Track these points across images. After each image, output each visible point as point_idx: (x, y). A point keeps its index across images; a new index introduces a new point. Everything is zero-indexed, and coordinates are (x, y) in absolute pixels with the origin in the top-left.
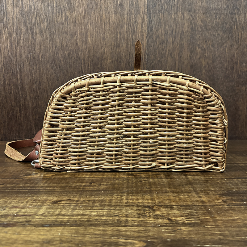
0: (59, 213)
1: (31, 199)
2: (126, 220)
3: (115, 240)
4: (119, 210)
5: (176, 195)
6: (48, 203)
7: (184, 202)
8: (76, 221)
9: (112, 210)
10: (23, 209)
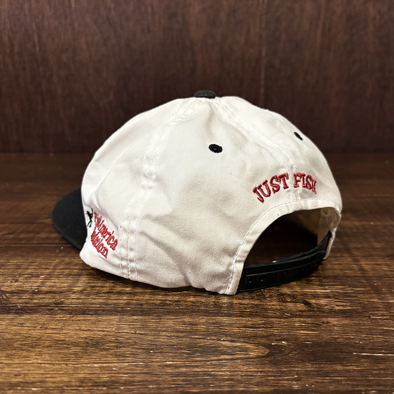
0: (111, 289)
1: (61, 262)
10: (49, 279)
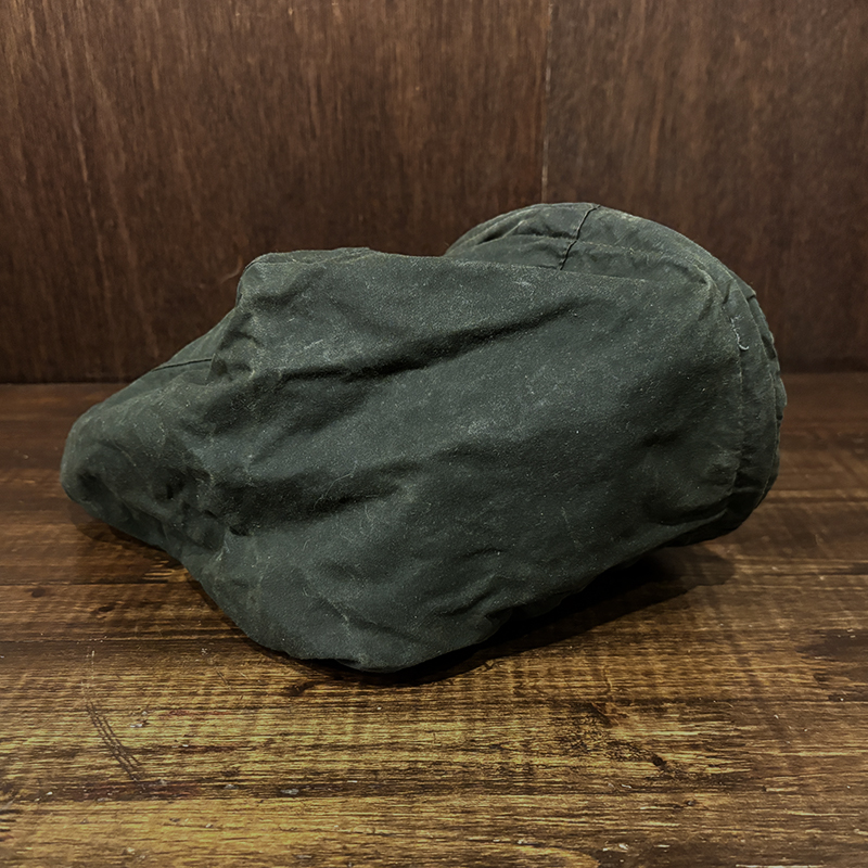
2: (528, 764)
3: (505, 847)
4: (500, 721)
5: (669, 654)
6: (273, 694)
7: (695, 684)
8: (375, 772)
9: (478, 724)
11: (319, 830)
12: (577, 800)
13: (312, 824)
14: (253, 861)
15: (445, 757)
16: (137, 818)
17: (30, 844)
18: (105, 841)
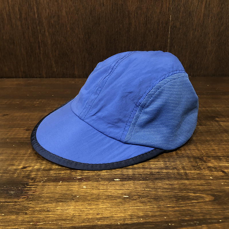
2: (185, 172)
3: (185, 194)
4: (173, 162)
8: (141, 175)
9: (167, 162)
11: (129, 190)
12: (203, 182)
13: (126, 188)
14: (111, 197)
15: (160, 171)
16: (74, 187)
17: (43, 193)
18: (65, 192)
